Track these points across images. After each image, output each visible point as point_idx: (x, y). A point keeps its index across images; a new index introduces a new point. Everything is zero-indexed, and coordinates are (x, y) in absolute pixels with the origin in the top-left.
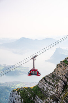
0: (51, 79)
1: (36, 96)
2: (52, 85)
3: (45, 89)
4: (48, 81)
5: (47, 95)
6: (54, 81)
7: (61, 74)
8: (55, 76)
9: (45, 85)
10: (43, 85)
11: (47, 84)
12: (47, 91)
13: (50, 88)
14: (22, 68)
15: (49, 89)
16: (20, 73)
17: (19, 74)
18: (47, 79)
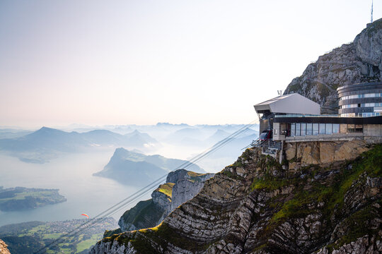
0: (198, 208)
1: (169, 244)
2: (204, 219)
3: (187, 229)
4: (192, 212)
5: (193, 239)
6: (206, 212)
7: (218, 197)
8: (207, 202)
9: (186, 220)
10: (180, 221)
11: (191, 218)
12: (192, 232)
13: (198, 226)
14: (44, 193)
15: (196, 228)
16: (38, 204)
17: (36, 206)
18: (188, 209)
